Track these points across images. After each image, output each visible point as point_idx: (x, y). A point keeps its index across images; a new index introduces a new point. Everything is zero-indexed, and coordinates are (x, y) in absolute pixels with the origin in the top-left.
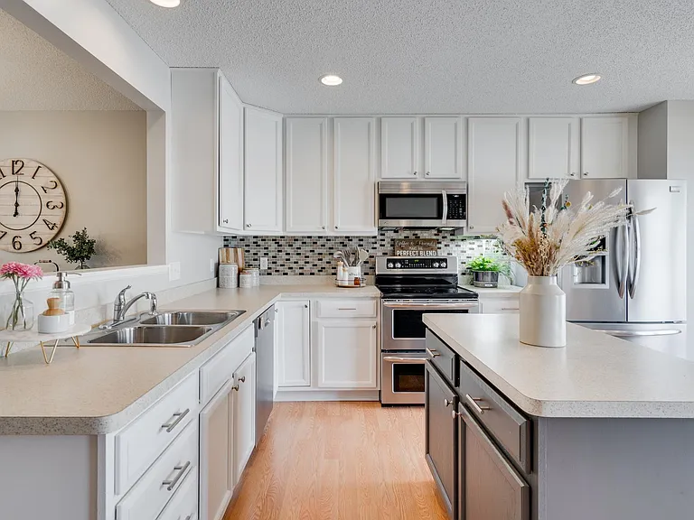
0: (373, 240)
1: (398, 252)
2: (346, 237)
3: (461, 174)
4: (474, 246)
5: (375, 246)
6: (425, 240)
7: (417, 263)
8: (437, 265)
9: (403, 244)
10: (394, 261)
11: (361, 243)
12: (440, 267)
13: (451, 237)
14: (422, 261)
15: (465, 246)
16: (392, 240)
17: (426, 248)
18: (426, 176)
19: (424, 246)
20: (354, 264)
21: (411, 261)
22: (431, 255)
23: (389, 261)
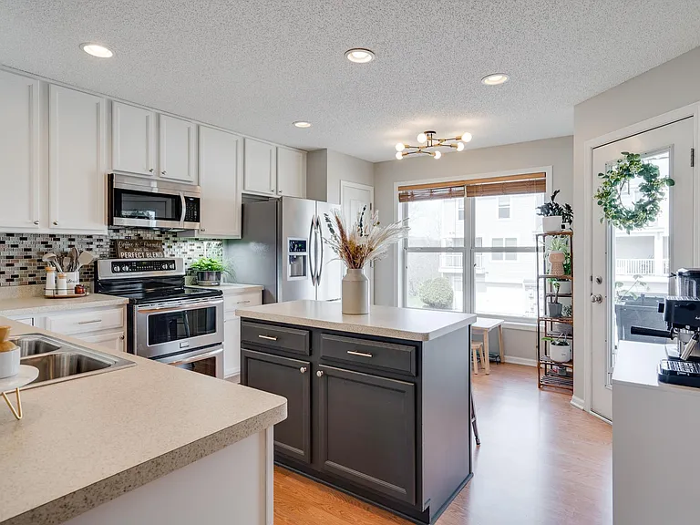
0: (89, 240)
1: (122, 254)
2: (51, 236)
3: (193, 178)
4: (193, 248)
5: (91, 246)
6: (150, 241)
7: (145, 265)
8: (165, 266)
9: (127, 245)
10: (121, 264)
11: (73, 243)
12: (169, 269)
13: (173, 239)
14: (150, 263)
15: (186, 247)
16: (112, 240)
17: (152, 249)
18: (163, 175)
19: (149, 248)
20: (70, 269)
21: (138, 263)
22: (157, 257)
23: (114, 264)
